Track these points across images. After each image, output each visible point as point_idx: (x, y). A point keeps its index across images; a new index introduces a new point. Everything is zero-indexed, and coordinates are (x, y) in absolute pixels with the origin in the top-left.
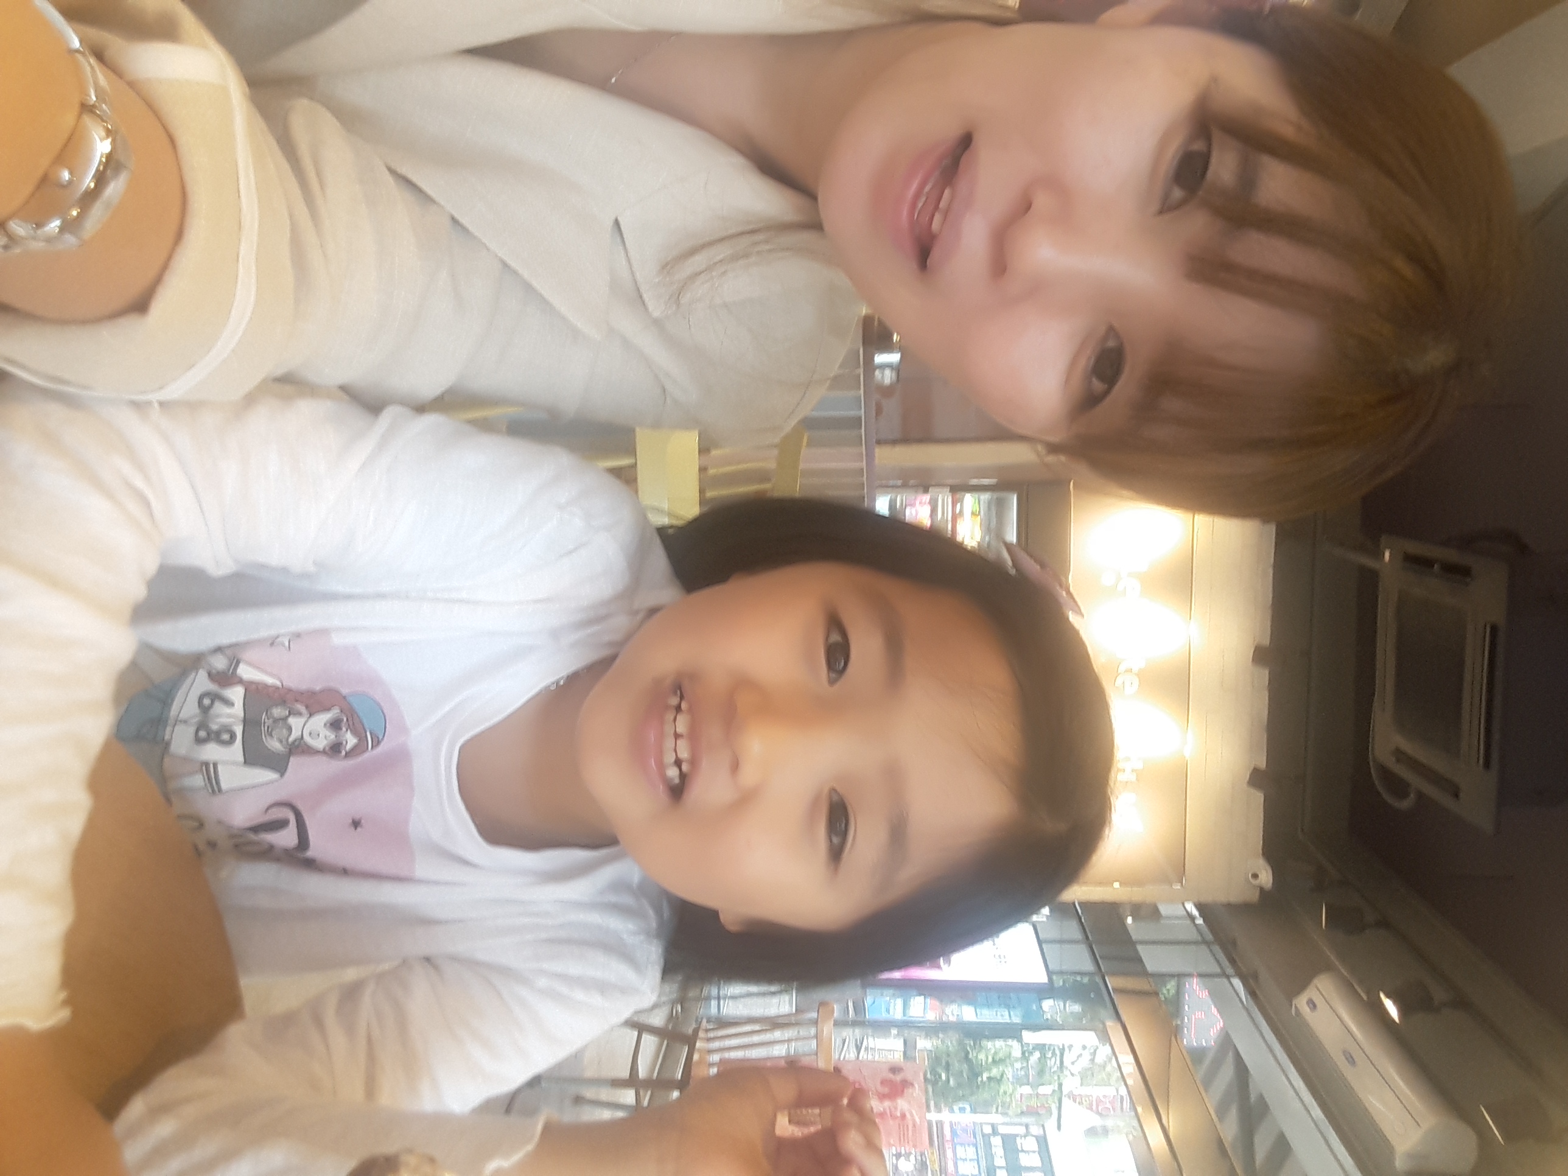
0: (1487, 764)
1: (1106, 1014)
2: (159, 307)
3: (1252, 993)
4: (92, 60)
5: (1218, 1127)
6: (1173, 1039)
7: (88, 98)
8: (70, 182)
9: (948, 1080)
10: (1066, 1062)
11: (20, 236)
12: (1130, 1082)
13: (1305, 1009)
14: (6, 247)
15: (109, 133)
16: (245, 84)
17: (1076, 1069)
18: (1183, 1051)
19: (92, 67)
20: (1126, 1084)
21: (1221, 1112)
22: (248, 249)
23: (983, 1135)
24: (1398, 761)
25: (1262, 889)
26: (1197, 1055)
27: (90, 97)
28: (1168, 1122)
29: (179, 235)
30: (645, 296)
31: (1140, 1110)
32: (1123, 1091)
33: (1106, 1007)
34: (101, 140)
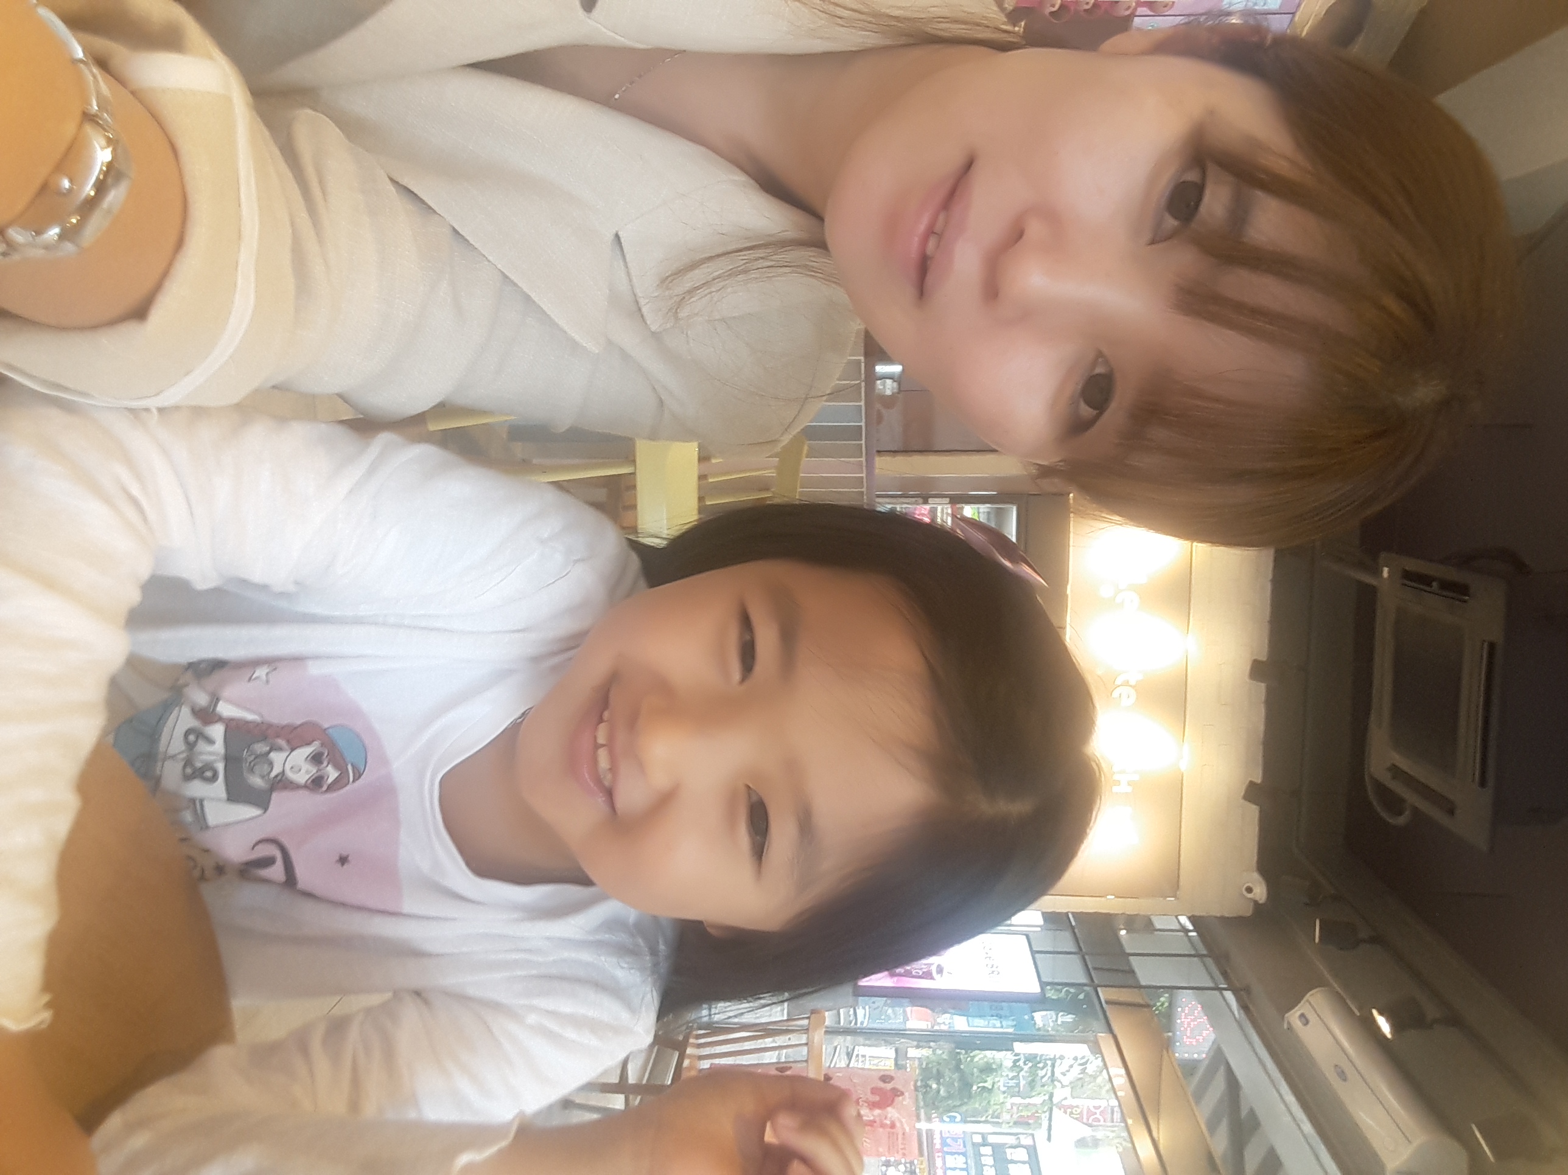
0: (1483, 783)
1: (1098, 1025)
2: (158, 315)
3: (1244, 1007)
4: (95, 70)
5: (1208, 1139)
6: (1165, 1052)
7: (89, 107)
8: (70, 190)
9: (938, 1091)
10: (1057, 1074)
11: (18, 243)
12: (1120, 1094)
13: (1297, 1024)
14: (5, 254)
15: (109, 142)
16: (249, 93)
17: (1066, 1080)
18: (1174, 1063)
19: (94, 77)
20: (1117, 1097)
21: (1212, 1126)
22: (247, 256)
23: (974, 1144)
24: (1394, 778)
25: (1256, 902)
26: (1189, 1068)
27: (91, 106)
28: (1158, 1133)
29: (180, 243)
30: (645, 310)
31: (1130, 1122)
32: (1114, 1103)
33: (1097, 1019)
34: (102, 148)
